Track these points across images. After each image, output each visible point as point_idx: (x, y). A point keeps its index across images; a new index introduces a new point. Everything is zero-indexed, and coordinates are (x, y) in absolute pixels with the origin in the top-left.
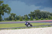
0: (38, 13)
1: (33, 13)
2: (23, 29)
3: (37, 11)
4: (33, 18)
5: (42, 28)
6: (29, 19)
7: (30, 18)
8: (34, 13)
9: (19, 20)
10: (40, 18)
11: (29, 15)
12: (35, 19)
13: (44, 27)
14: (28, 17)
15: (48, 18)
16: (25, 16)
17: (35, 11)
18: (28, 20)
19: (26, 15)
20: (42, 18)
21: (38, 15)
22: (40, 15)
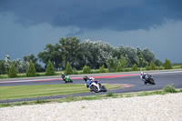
0: (73, 50)
1: (57, 49)
2: (19, 105)
3: (68, 43)
4: (57, 66)
5: (85, 103)
6: (39, 70)
7: (43, 65)
8: (59, 47)
9: (6, 75)
10: (78, 68)
11: (41, 56)
12: (64, 69)
13: (95, 99)
14: (38, 62)
15: (106, 67)
16: (25, 59)
17: (62, 41)
18: (38, 75)
19: (32, 57)
20: (86, 67)
21: (73, 55)
22: (80, 58)
